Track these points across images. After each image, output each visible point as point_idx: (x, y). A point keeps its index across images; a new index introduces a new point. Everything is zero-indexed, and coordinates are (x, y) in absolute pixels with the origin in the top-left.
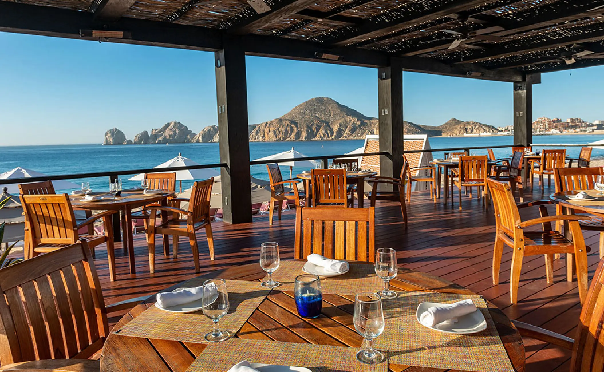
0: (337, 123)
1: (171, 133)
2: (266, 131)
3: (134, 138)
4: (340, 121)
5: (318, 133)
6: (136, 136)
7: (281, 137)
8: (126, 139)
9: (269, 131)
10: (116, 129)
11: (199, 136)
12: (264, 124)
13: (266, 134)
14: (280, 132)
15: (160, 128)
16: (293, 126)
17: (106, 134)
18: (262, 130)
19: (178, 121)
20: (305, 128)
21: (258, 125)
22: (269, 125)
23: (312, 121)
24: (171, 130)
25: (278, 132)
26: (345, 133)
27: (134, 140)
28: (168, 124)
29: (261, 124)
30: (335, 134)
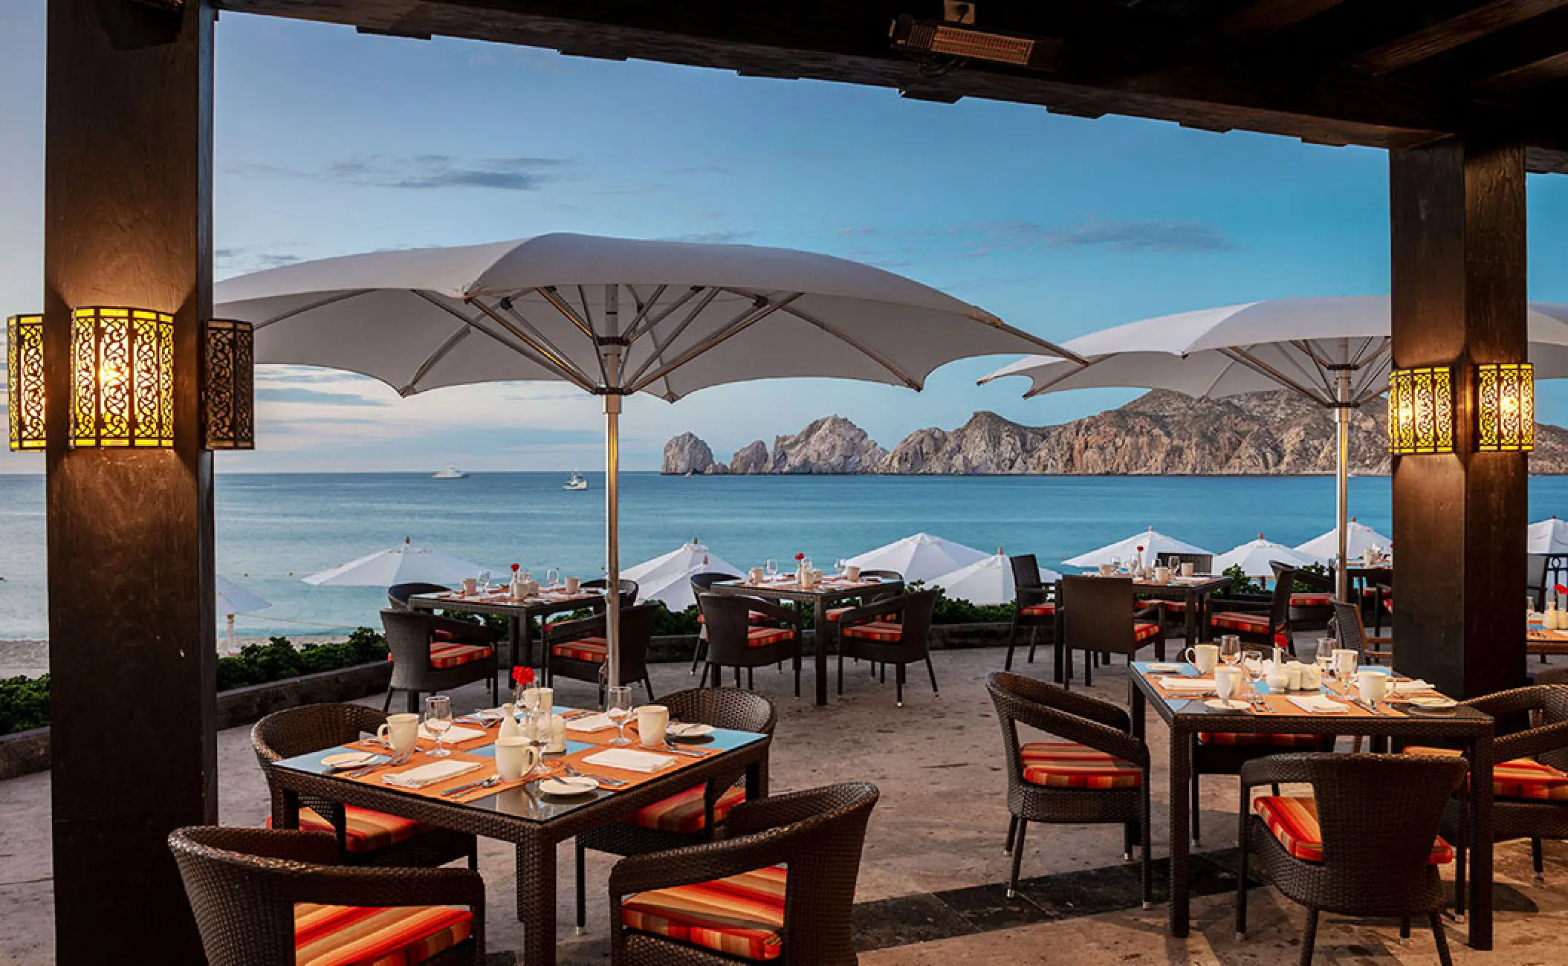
0: (1299, 424)
1: (824, 447)
2: (1078, 445)
3: (731, 459)
4: (1306, 420)
5: (1236, 454)
6: (736, 455)
7: (1118, 465)
8: (713, 462)
9: (1086, 447)
10: (691, 435)
11: (892, 458)
12: (1072, 426)
13: (1076, 453)
14: (1116, 450)
15: (797, 435)
16: (1157, 431)
17: (670, 445)
18: (1065, 441)
19: (841, 416)
20: (1194, 440)
21: (1055, 428)
22: (1087, 429)
23: (1218, 418)
24: (823, 439)
25: (1111, 448)
26: (1322, 455)
27: (732, 465)
28: (816, 422)
29: (1065, 427)
30: (1287, 459)
